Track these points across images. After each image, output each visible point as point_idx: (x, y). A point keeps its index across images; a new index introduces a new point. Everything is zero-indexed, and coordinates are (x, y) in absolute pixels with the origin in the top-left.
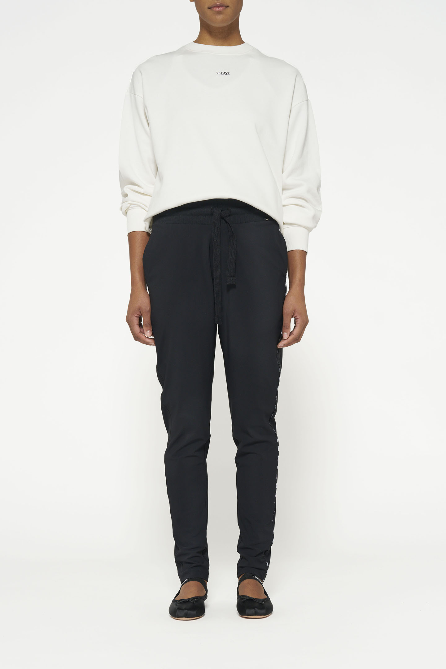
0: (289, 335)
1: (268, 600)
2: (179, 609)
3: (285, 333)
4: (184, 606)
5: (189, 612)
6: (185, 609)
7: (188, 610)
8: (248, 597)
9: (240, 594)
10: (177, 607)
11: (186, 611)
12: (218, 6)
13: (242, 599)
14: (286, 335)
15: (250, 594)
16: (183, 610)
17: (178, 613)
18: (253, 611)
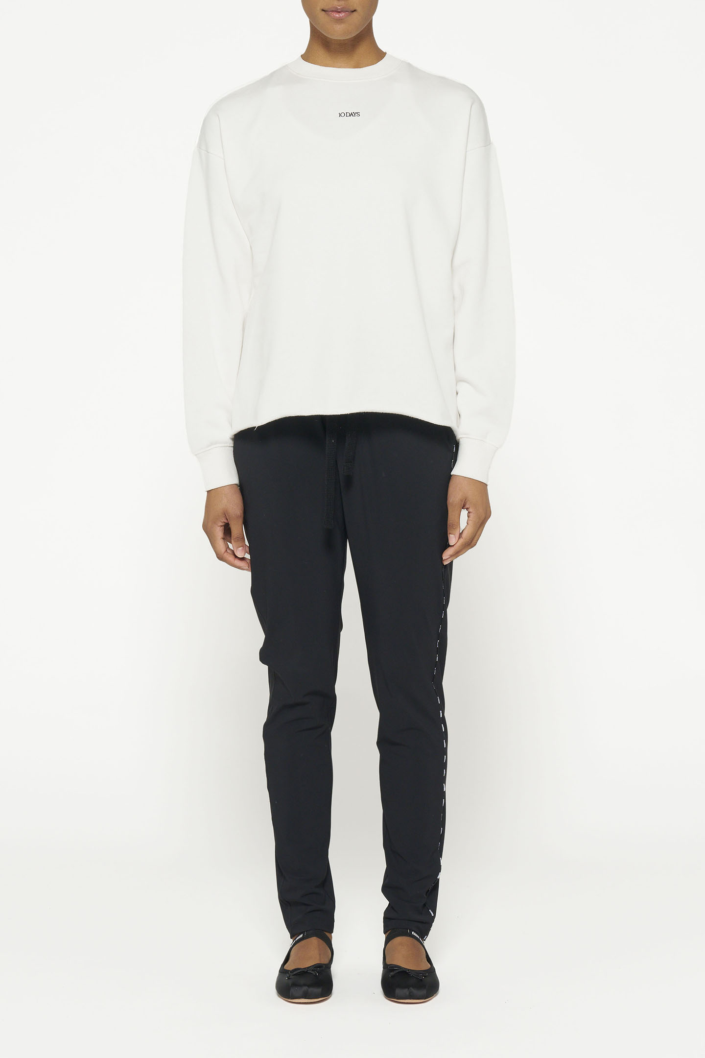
0: (457, 538)
1: (432, 971)
2: (294, 985)
3: (451, 535)
4: (302, 981)
5: (311, 990)
6: (305, 985)
7: (309, 986)
8: (399, 967)
9: (388, 962)
10: (290, 982)
11: (305, 988)
12: (339, 11)
13: (393, 970)
14: (453, 539)
15: (402, 961)
16: (300, 986)
17: (293, 991)
18: (406, 991)
